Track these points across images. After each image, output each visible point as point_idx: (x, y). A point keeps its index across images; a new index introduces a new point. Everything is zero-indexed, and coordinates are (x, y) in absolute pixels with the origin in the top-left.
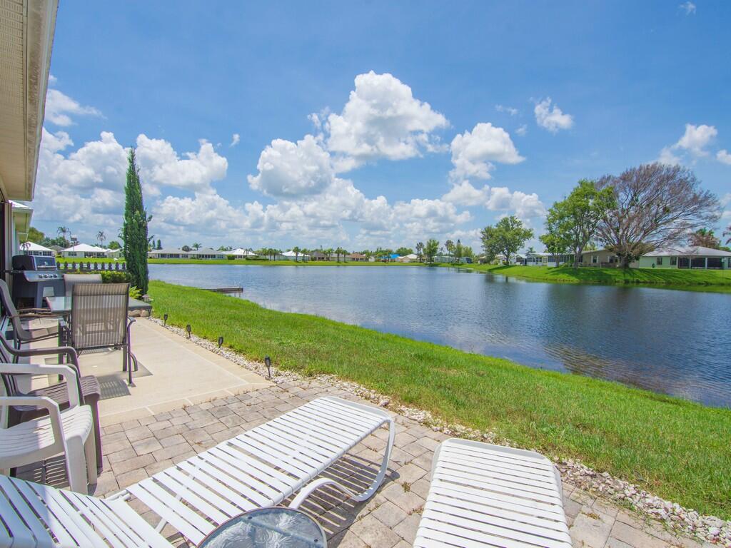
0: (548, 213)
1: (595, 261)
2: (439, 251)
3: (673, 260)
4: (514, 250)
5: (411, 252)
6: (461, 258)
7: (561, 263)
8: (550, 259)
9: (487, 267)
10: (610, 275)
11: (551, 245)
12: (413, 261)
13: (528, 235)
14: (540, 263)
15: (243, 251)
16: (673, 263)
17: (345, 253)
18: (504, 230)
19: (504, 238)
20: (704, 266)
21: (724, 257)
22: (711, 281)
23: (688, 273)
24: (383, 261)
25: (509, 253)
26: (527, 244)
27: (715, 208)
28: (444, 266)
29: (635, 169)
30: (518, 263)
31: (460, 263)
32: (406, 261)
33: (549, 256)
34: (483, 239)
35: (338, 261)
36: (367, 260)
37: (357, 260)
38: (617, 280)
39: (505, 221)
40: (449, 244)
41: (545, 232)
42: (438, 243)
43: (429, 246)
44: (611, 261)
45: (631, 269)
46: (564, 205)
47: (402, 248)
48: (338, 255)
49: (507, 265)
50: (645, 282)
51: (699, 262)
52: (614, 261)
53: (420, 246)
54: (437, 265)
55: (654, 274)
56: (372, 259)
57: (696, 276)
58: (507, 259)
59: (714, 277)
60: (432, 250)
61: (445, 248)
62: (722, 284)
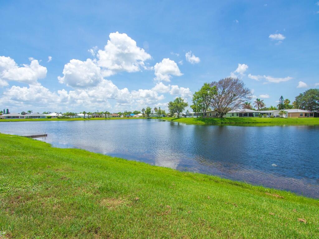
0: (193, 96)
1: (211, 115)
2: (151, 112)
3: (237, 114)
4: (181, 111)
5: (140, 113)
6: (161, 115)
7: (199, 116)
8: (195, 115)
9: (171, 118)
10: (216, 121)
11: (194, 109)
12: (140, 117)
13: (186, 105)
14: (191, 116)
15: (56, 114)
17: (109, 113)
18: (177, 103)
19: (177, 106)
20: (247, 116)
21: (254, 112)
22: (250, 121)
23: (242, 119)
24: (127, 117)
25: (179, 112)
26: (186, 109)
27: (250, 94)
28: (154, 119)
29: (223, 79)
30: (183, 117)
31: (160, 117)
32: (138, 117)
34: (169, 107)
35: (106, 118)
36: (120, 117)
37: (115, 117)
38: (219, 122)
39: (177, 99)
40: (156, 109)
41: (192, 104)
42: (151, 109)
43: (147, 110)
44: (216, 115)
45: (223, 118)
46: (199, 93)
47: (136, 111)
48: (106, 115)
49: (179, 117)
50: (228, 123)
51: (246, 114)
53: (143, 110)
54: (151, 118)
55: (231, 120)
56: (122, 116)
57: (245, 120)
58: (179, 115)
59: (251, 120)
60: (148, 112)
61: (154, 111)
62: (254, 123)
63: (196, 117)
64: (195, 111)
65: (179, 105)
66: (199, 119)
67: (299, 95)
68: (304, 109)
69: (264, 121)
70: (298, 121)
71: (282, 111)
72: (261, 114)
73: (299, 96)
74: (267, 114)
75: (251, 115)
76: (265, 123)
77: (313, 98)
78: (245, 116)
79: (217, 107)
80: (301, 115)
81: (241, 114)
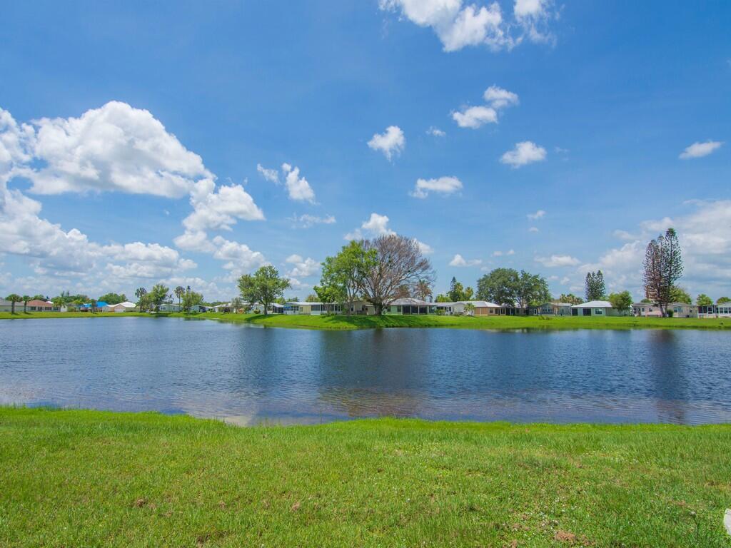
1: (352, 310)
2: (167, 299)
3: (399, 308)
5: (124, 299)
6: (192, 306)
8: (314, 308)
12: (130, 310)
13: (285, 284)
14: (300, 312)
16: (399, 310)
17: (26, 299)
19: (264, 288)
20: (419, 312)
21: (427, 305)
22: (430, 323)
24: (82, 311)
28: (175, 316)
31: (191, 311)
32: (121, 311)
34: (241, 287)
35: (13, 312)
36: (57, 309)
37: (40, 309)
39: (264, 270)
40: (179, 290)
42: (168, 289)
43: (156, 292)
44: (363, 309)
45: (384, 316)
47: (111, 295)
49: (265, 314)
51: (415, 309)
52: (365, 309)
53: (141, 292)
54: (166, 315)
56: (64, 309)
58: (266, 308)
59: (429, 320)
60: (160, 296)
61: (174, 296)
62: (436, 325)
63: (318, 313)
64: (324, 300)
65: (270, 284)
66: (338, 319)
67: (482, 277)
68: (490, 301)
70: (493, 322)
71: (469, 305)
72: (438, 308)
73: (484, 279)
74: (446, 308)
75: (423, 310)
76: (452, 325)
77: (504, 283)
78: (413, 312)
79: (371, 293)
80: (491, 312)
81: (406, 309)
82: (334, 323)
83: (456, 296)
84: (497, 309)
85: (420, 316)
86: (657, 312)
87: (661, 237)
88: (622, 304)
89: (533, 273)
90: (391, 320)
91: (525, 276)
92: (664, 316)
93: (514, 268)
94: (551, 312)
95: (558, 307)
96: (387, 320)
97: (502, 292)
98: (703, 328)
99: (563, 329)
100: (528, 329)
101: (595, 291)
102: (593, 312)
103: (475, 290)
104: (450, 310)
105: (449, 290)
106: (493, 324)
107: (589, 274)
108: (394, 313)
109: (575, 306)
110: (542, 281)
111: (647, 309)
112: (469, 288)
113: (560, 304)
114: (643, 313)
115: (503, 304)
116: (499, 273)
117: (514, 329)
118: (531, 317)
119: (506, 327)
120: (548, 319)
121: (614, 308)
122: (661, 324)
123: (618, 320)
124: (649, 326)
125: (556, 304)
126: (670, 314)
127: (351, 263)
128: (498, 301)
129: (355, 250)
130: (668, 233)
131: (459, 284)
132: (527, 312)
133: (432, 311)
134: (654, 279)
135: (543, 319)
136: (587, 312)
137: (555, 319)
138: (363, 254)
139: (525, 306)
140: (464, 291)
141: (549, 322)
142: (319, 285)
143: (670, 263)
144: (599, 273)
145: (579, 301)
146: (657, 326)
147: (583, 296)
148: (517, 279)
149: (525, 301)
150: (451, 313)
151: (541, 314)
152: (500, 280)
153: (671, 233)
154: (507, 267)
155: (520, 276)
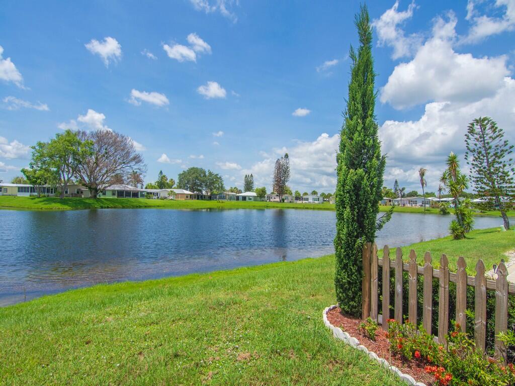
1: (66, 192)
3: (113, 192)
10: (90, 204)
16: (114, 194)
20: (130, 196)
21: (138, 191)
22: (140, 205)
23: (127, 200)
33: (19, 188)
44: (78, 192)
51: (128, 194)
52: (80, 193)
59: (140, 203)
62: (146, 207)
66: (51, 200)
67: (182, 173)
68: (187, 189)
69: (158, 205)
71: (172, 192)
72: (148, 193)
73: (183, 174)
74: (154, 193)
75: (135, 195)
76: (158, 206)
77: (197, 178)
78: (126, 196)
79: (86, 179)
80: (187, 197)
81: (120, 193)
82: (45, 204)
83: (162, 185)
84: (191, 196)
85: (132, 199)
86: (278, 199)
87: (282, 158)
88: (262, 194)
89: (215, 173)
90: (105, 201)
91: (211, 174)
92: (280, 201)
93: (204, 168)
94: (224, 198)
95: (228, 195)
96: (102, 202)
97: (195, 184)
98: (296, 208)
99: (230, 209)
100: (210, 209)
101: (249, 186)
102: (247, 198)
103: (177, 181)
104: (157, 195)
105: (157, 180)
106: (188, 205)
107: (246, 176)
108: (109, 196)
109: (238, 195)
110: (220, 178)
111: (273, 198)
112: (172, 180)
113: (230, 193)
114: (271, 200)
115: (195, 192)
116: (193, 171)
117: (202, 209)
118: (212, 201)
119: (196, 208)
120: (222, 202)
121: (258, 196)
122: (279, 206)
123: (259, 204)
124: (274, 207)
125: (227, 193)
126: (283, 200)
127: (66, 150)
128: (192, 190)
129: (71, 139)
130: (285, 156)
131: (164, 176)
132: (210, 198)
133: (142, 196)
134: (277, 181)
135: (220, 202)
136: (244, 198)
137: (227, 203)
138: (79, 144)
139: (209, 194)
140: (168, 181)
141: (223, 204)
142: (28, 168)
143: (285, 173)
144: (252, 176)
145: (240, 192)
146: (277, 207)
147: (242, 189)
148: (205, 176)
149: (209, 191)
150: (158, 198)
151: (219, 199)
152: (194, 175)
153: (287, 156)
154: (199, 167)
155: (207, 174)
